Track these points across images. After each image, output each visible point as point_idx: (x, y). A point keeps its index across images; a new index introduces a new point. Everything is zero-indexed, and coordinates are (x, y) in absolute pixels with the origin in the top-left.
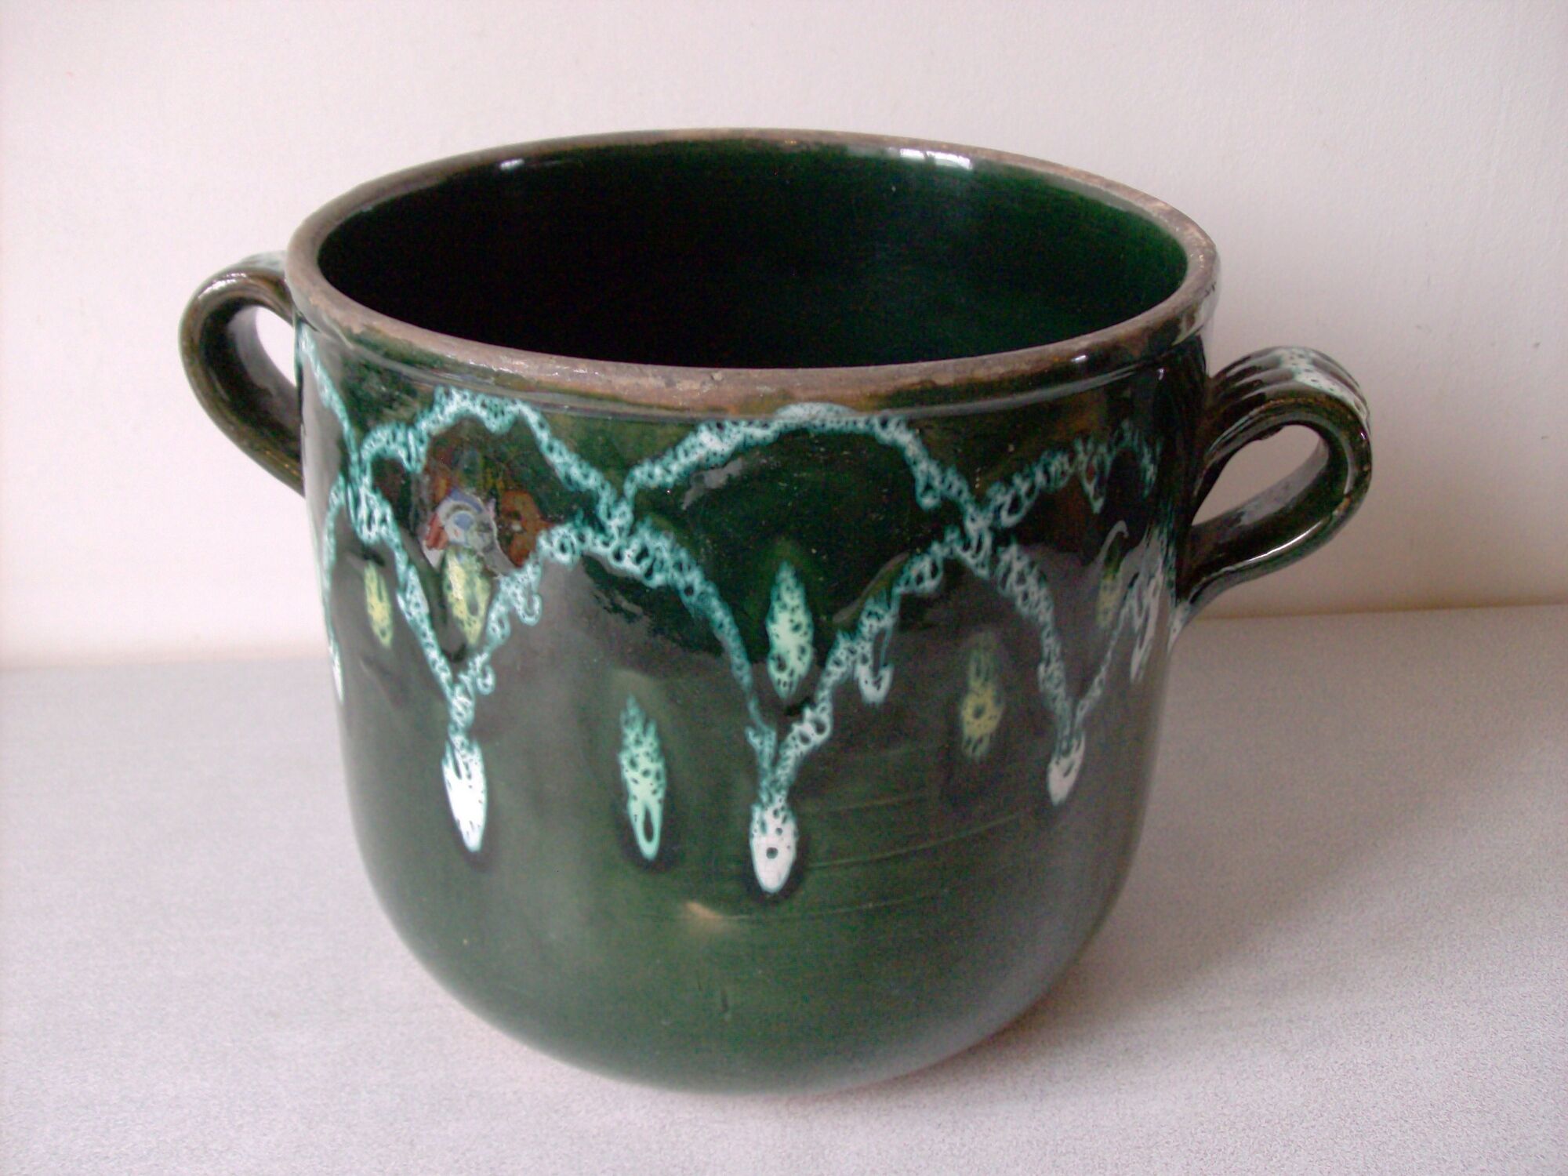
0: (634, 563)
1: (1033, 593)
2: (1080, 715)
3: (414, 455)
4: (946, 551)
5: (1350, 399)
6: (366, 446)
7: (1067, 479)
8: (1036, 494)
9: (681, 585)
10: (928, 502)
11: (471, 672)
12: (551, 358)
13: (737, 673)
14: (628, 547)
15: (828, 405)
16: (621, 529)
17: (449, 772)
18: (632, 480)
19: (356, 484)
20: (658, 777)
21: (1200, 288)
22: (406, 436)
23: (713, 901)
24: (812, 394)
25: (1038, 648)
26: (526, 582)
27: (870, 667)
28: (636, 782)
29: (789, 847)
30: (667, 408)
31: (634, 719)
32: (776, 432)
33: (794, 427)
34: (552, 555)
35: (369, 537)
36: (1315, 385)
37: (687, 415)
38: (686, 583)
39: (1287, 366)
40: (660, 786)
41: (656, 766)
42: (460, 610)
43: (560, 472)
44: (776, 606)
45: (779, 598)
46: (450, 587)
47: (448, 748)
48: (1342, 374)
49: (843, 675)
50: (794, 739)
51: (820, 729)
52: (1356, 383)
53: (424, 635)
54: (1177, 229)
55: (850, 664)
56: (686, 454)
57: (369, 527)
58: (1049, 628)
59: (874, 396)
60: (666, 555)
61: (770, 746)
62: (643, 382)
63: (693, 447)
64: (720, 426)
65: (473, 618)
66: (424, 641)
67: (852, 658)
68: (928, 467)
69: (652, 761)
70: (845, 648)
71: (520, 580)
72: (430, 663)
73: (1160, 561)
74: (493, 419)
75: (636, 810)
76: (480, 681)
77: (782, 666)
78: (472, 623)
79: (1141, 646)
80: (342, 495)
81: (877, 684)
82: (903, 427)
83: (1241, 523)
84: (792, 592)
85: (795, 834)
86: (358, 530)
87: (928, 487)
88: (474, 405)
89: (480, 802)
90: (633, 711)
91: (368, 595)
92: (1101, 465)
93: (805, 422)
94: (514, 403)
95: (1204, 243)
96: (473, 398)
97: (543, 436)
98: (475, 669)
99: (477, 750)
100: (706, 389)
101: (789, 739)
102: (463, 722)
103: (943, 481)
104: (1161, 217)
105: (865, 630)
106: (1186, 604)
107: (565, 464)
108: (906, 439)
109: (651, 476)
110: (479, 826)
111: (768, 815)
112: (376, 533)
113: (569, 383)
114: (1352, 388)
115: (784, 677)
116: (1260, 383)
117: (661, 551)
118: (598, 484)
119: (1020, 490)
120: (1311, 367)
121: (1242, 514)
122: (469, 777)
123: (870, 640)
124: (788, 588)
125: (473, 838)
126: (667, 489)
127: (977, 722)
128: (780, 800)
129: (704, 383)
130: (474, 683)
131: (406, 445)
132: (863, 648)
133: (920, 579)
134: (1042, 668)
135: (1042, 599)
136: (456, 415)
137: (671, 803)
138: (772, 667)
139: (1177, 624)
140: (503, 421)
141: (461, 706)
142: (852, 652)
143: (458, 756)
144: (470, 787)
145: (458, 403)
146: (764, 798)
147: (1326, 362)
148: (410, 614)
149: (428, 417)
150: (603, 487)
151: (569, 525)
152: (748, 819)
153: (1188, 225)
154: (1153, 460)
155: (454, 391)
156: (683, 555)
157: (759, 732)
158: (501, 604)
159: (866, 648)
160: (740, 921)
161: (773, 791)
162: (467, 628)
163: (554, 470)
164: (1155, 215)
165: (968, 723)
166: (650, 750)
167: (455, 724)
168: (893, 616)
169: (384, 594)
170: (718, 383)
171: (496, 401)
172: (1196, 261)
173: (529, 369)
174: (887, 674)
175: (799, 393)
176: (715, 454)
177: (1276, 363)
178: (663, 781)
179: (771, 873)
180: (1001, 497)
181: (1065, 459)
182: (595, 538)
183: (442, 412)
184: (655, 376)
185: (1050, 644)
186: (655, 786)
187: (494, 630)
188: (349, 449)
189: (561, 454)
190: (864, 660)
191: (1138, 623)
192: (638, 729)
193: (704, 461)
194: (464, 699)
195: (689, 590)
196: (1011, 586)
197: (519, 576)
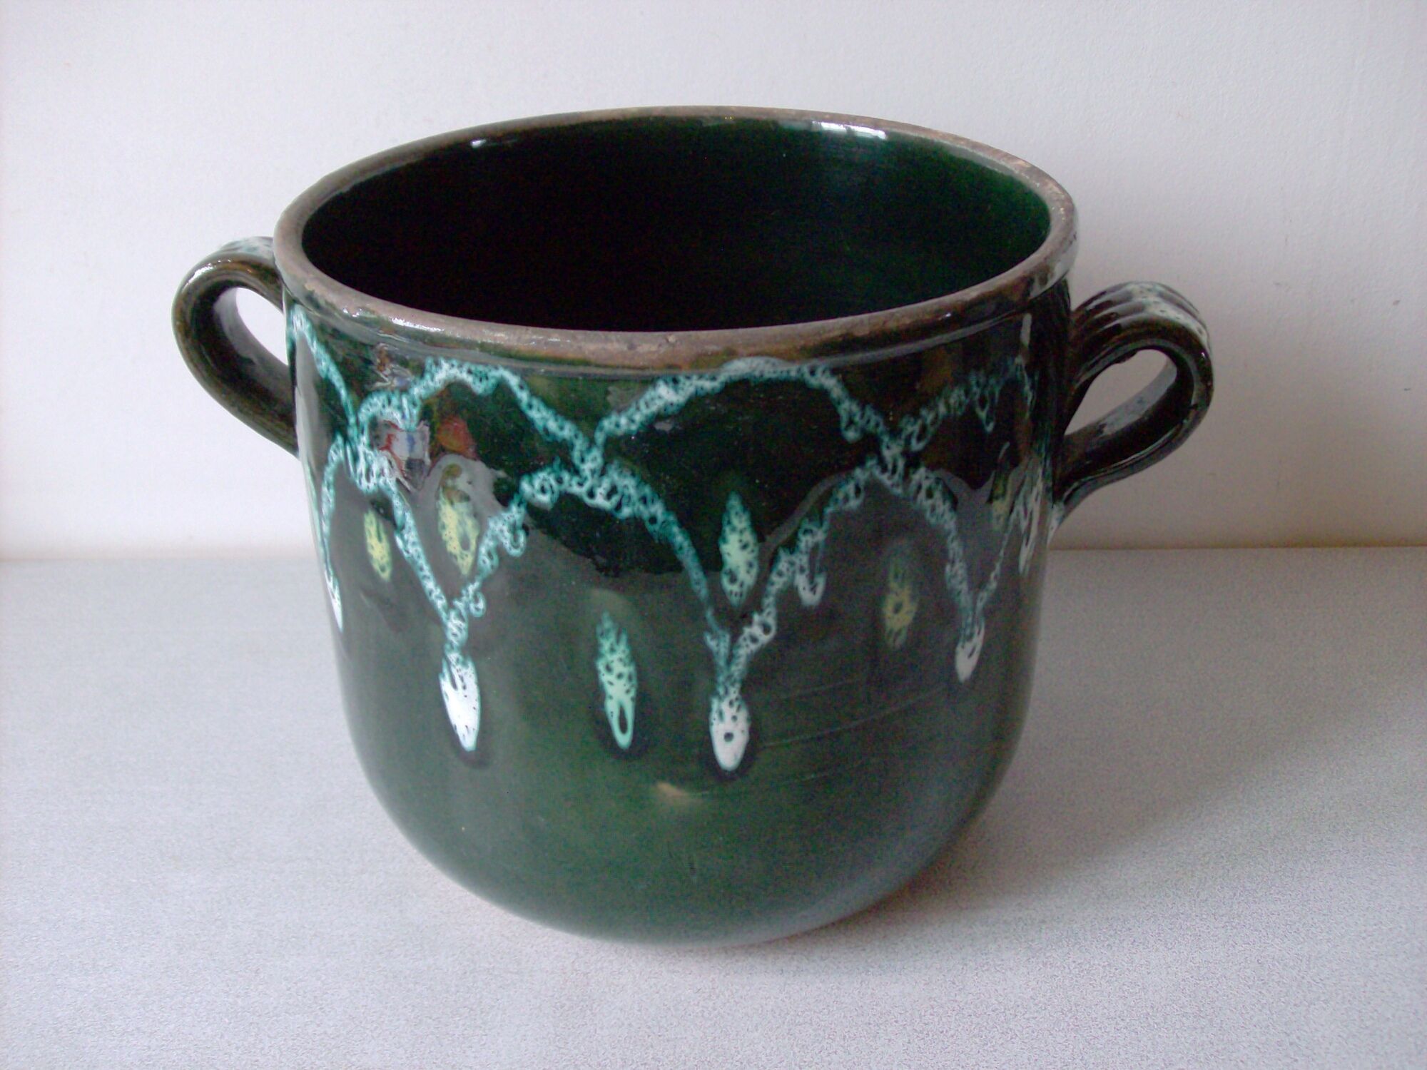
0: (605, 499)
1: (939, 506)
2: (980, 605)
3: (408, 416)
4: (867, 474)
5: (1193, 326)
6: (363, 410)
7: (964, 408)
8: (939, 422)
9: (646, 516)
10: (851, 435)
11: (464, 598)
12: (527, 330)
13: (697, 588)
14: (600, 486)
15: (766, 358)
16: (593, 472)
17: (446, 685)
18: (602, 429)
19: (355, 443)
20: (630, 678)
21: (1065, 239)
22: (400, 400)
23: (680, 781)
24: (752, 350)
25: (944, 551)
26: (512, 520)
27: (807, 576)
28: (611, 683)
29: (743, 731)
30: (629, 368)
31: (608, 631)
32: (722, 383)
33: (737, 379)
34: (533, 496)
35: (368, 487)
36: (1164, 315)
37: (647, 373)
38: (650, 513)
39: (1138, 299)
40: (632, 686)
41: (628, 670)
42: (454, 546)
43: (539, 424)
44: (727, 529)
45: (729, 523)
46: (444, 527)
47: (445, 664)
48: (1185, 304)
49: (785, 583)
50: (745, 639)
51: (766, 629)
52: (1196, 310)
53: (421, 569)
54: (1038, 184)
55: (790, 574)
56: (647, 405)
57: (368, 479)
58: (953, 534)
59: (803, 348)
60: (632, 491)
61: (725, 647)
62: (609, 346)
63: (653, 399)
64: (675, 381)
65: (465, 552)
66: (421, 574)
67: (792, 569)
68: (850, 406)
69: (625, 665)
70: (785, 562)
71: (506, 519)
72: (427, 593)
73: (1040, 471)
74: (478, 383)
75: (612, 708)
76: (472, 606)
77: (733, 579)
78: (464, 556)
79: (1027, 544)
80: (341, 453)
81: (813, 589)
82: (828, 373)
83: (1104, 434)
84: (740, 517)
85: (748, 720)
86: (358, 481)
87: (851, 422)
88: (461, 372)
89: (474, 708)
90: (607, 624)
91: (368, 537)
92: (992, 395)
93: (746, 374)
94: (496, 368)
95: (1063, 197)
96: (460, 366)
97: (523, 396)
98: (468, 596)
99: (470, 664)
100: (662, 350)
101: (741, 640)
102: (458, 641)
103: (862, 416)
104: (1023, 174)
105: (802, 545)
106: (1061, 504)
107: (543, 418)
108: (831, 384)
109: (617, 425)
110: (474, 729)
111: (724, 705)
112: (375, 484)
113: (544, 351)
114: (1194, 316)
115: (735, 588)
116: (1117, 316)
117: (628, 488)
118: (572, 434)
119: (926, 420)
120: (1158, 299)
121: (1103, 426)
122: (464, 688)
123: (807, 553)
124: (737, 514)
125: (468, 740)
126: (631, 435)
127: (896, 616)
128: (735, 692)
129: (660, 345)
130: (467, 608)
131: (400, 408)
132: (801, 560)
133: (846, 499)
134: (948, 568)
135: (947, 510)
136: (445, 381)
137: (642, 700)
138: (725, 581)
139: (1054, 523)
140: (487, 385)
141: (455, 627)
142: (792, 564)
143: (454, 671)
144: (466, 696)
145: (447, 371)
146: (721, 691)
147: (1171, 294)
148: (408, 552)
149: (420, 384)
150: (576, 436)
151: (549, 470)
152: (708, 710)
153: (1047, 180)
154: (1032, 387)
155: (442, 361)
156: (647, 490)
157: (716, 637)
158: (490, 540)
159: (802, 559)
160: (703, 796)
161: (728, 684)
162: (460, 561)
163: (533, 424)
164: (1017, 172)
165: (889, 618)
166: (623, 656)
167: (451, 643)
168: (826, 532)
169: (383, 536)
170: (673, 345)
171: (481, 368)
172: (1057, 213)
173: (509, 340)
174: (821, 581)
175: (740, 350)
176: (672, 404)
177: (1128, 297)
178: (634, 682)
179: (728, 754)
180: (912, 428)
181: (962, 392)
182: (571, 480)
183: (432, 378)
184: (618, 341)
185: (954, 547)
186: (628, 687)
187: (484, 562)
188: (346, 412)
189: (539, 410)
190: (802, 570)
191: (1024, 524)
192: (612, 639)
193: (662, 411)
194: (458, 622)
195: (653, 520)
196: (921, 501)
197: (506, 515)
